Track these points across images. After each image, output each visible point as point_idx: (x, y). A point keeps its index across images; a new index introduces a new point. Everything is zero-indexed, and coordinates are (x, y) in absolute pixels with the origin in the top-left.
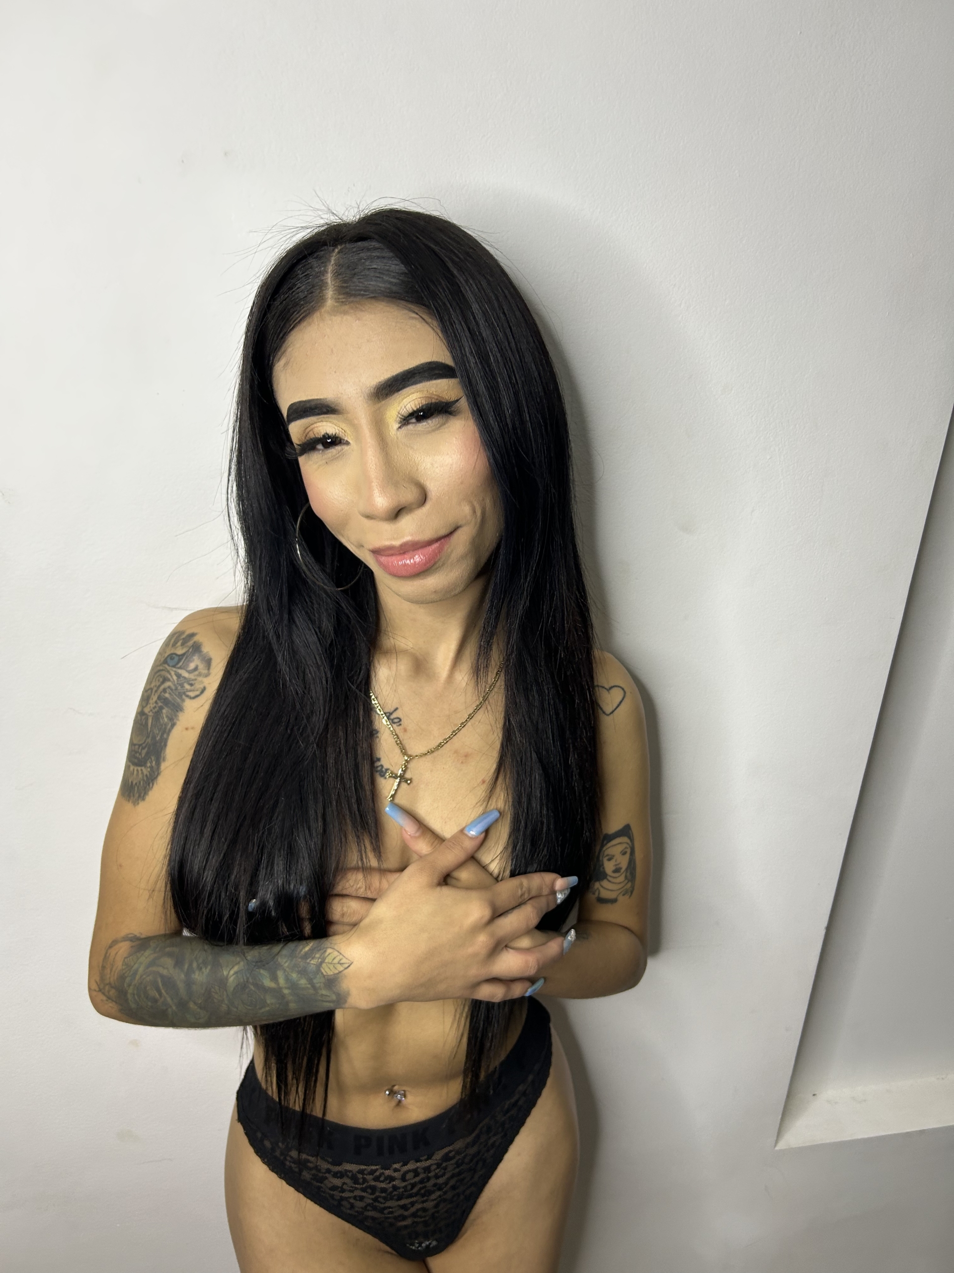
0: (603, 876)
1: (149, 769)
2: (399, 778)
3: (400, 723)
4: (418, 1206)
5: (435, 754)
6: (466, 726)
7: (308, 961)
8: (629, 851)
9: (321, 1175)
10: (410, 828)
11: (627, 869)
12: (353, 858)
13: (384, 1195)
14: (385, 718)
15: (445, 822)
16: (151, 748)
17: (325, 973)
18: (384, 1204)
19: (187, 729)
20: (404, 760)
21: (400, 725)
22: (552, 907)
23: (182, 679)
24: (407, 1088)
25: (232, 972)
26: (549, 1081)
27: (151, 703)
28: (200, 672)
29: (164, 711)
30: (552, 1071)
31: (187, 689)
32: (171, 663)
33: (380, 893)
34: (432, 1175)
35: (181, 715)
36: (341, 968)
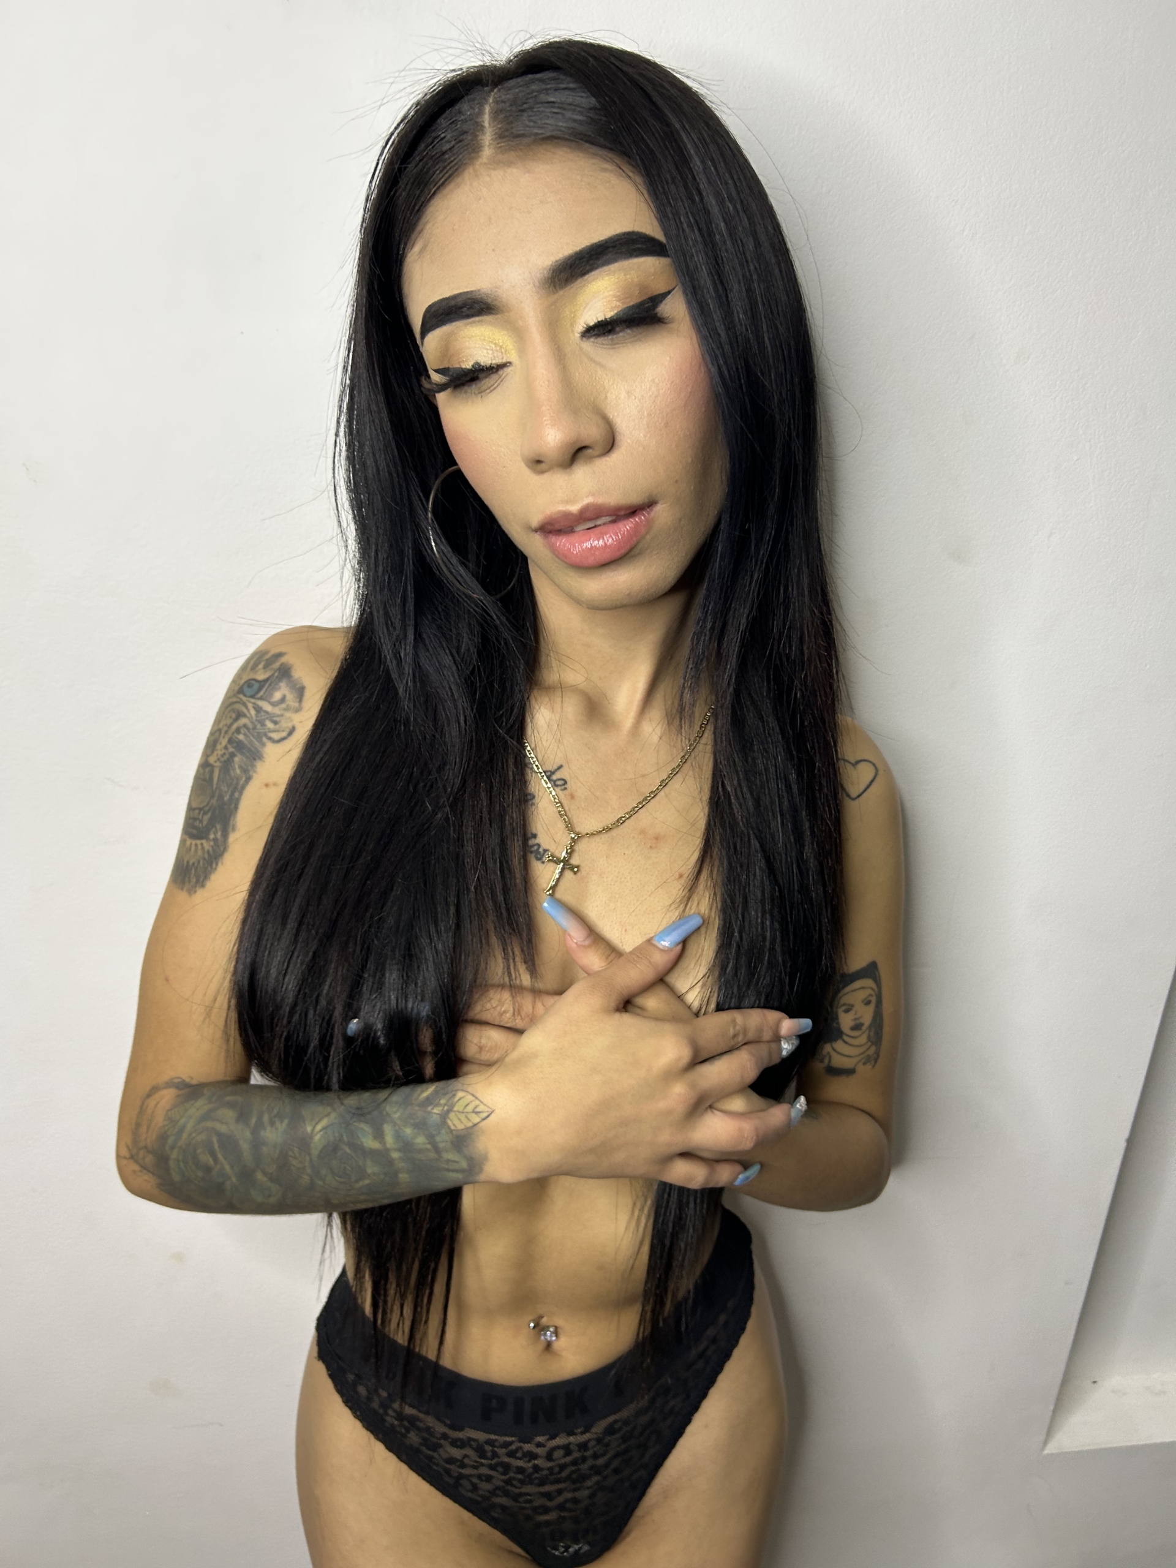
0: (838, 1034)
1: (212, 843)
2: (562, 864)
3: (566, 786)
4: (568, 1495)
5: (614, 833)
6: (657, 797)
7: (429, 1108)
8: (874, 999)
9: (435, 1440)
10: (576, 934)
11: (870, 1027)
12: (496, 968)
13: (520, 1476)
14: (545, 778)
15: (626, 930)
16: (217, 812)
17: (453, 1127)
18: (520, 1488)
19: (267, 785)
20: (569, 838)
21: (566, 789)
22: (776, 1060)
23: (263, 714)
24: (559, 1322)
25: (319, 1127)
26: (750, 1325)
27: (220, 750)
28: (288, 705)
29: (236, 759)
30: (754, 1310)
31: (269, 729)
32: (249, 692)
33: (533, 1020)
34: (589, 1453)
35: (259, 765)
36: (476, 1119)
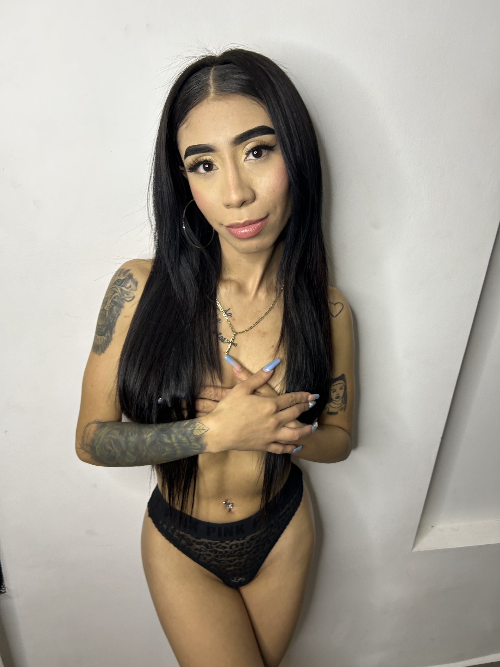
0: (331, 400)
1: (107, 337)
2: (231, 343)
3: (231, 316)
4: (237, 561)
5: (249, 332)
6: (264, 319)
7: (187, 429)
8: (344, 388)
9: (191, 543)
10: (237, 368)
11: (342, 397)
12: (208, 380)
13: (220, 554)
14: (224, 313)
15: (254, 366)
16: (108, 326)
17: (195, 435)
18: (221, 558)
19: (125, 317)
20: (233, 334)
21: (231, 317)
22: (307, 409)
23: (123, 292)
24: (233, 501)
25: (149, 436)
26: (302, 504)
27: (108, 304)
28: (132, 289)
29: (114, 308)
30: (303, 499)
31: (126, 297)
32: (118, 284)
33: (222, 398)
34: (244, 547)
35: (122, 309)
36: (203, 432)
